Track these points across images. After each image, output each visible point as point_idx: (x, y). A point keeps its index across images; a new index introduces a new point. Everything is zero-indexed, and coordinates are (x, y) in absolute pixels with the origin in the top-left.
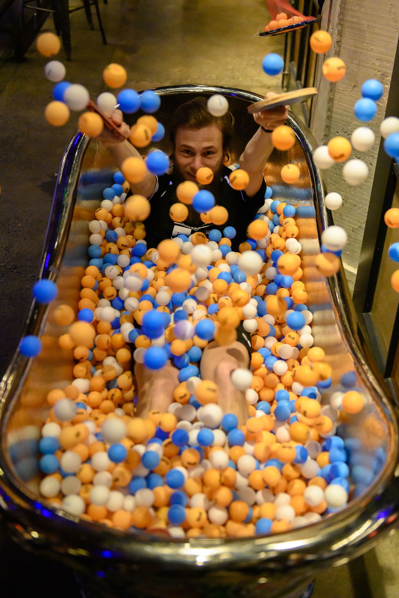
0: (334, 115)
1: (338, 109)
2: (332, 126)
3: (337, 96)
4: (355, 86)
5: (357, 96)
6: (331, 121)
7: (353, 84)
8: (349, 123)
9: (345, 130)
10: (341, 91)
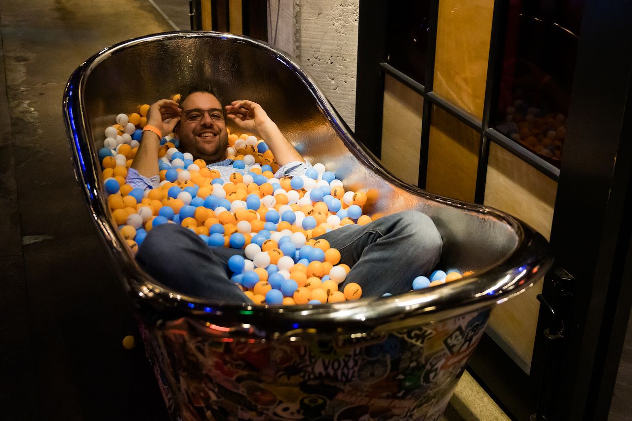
0: (303, 44)
1: (306, 38)
2: (302, 55)
3: (303, 26)
4: (320, 14)
5: (323, 22)
6: (300, 50)
7: (318, 12)
8: (318, 48)
9: (316, 56)
10: (306, 21)
